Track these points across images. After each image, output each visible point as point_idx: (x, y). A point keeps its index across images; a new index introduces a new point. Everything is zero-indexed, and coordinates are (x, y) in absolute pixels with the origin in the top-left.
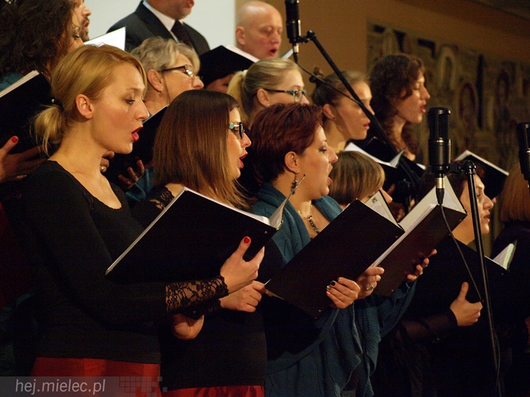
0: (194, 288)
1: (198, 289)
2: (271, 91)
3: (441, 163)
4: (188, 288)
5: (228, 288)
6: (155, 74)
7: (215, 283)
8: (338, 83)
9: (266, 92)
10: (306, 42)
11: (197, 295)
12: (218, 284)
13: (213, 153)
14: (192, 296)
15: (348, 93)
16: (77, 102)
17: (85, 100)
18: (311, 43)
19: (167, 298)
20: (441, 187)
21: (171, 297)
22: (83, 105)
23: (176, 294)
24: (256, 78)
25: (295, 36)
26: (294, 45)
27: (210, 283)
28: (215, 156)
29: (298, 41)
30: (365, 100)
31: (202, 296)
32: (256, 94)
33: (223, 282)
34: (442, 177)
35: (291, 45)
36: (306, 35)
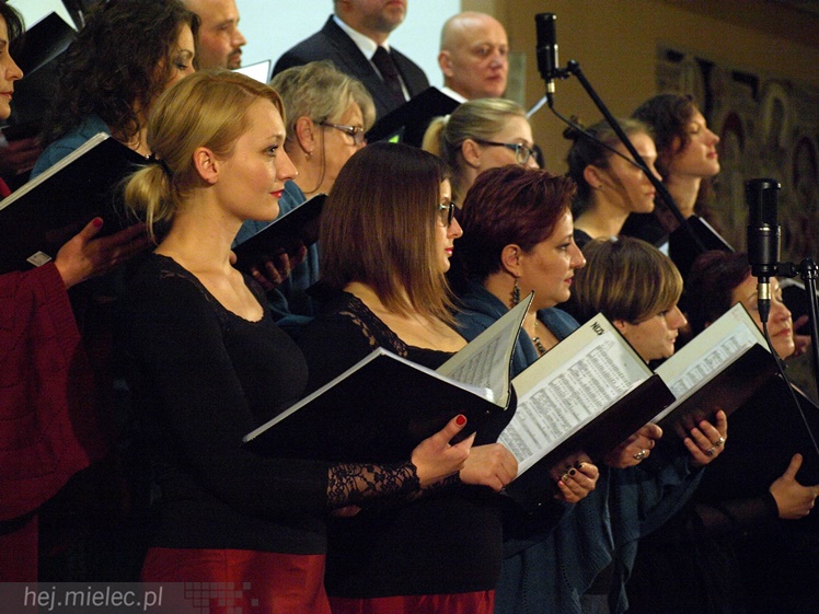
0: (370, 477)
1: (376, 479)
2: (484, 143)
3: (766, 261)
4: (362, 477)
5: (421, 482)
6: (308, 124)
7: (403, 473)
8: (608, 134)
9: (476, 145)
10: (566, 77)
11: (375, 490)
12: (407, 475)
13: (416, 245)
14: (367, 489)
15: (622, 148)
16: (196, 159)
17: (207, 154)
18: (573, 79)
19: (329, 488)
20: (765, 298)
21: (335, 488)
22: (203, 163)
23: (343, 484)
24: (462, 121)
25: (549, 68)
26: (548, 81)
27: (395, 473)
28: (419, 250)
29: (553, 77)
30: (647, 158)
31: (380, 490)
32: (461, 147)
33: (415, 473)
34: (767, 282)
35: (543, 81)
36: (565, 66)
